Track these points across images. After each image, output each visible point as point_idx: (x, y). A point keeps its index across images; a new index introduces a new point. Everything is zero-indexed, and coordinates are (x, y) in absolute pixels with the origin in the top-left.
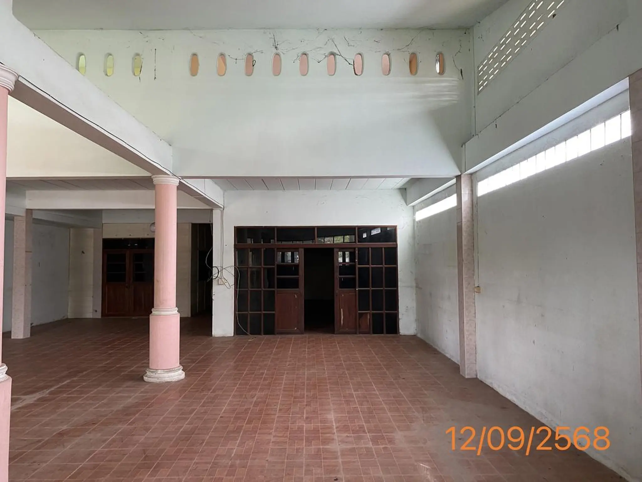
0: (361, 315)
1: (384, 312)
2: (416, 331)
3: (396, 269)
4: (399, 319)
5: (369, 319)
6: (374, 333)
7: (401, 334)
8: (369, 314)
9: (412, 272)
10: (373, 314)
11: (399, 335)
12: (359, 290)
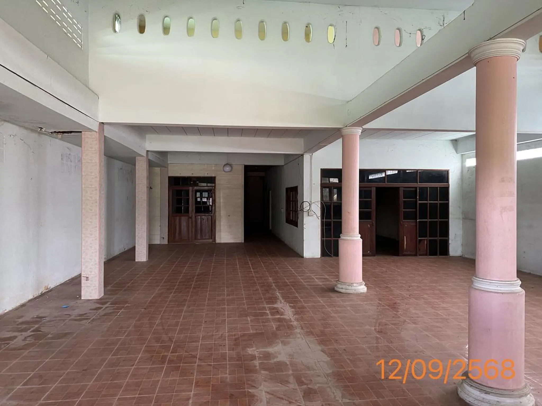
0: (420, 240)
1: (438, 238)
2: (461, 253)
3: (447, 205)
4: (449, 244)
5: (427, 244)
6: (430, 255)
7: (450, 255)
8: (426, 240)
9: (459, 207)
10: (430, 240)
11: (448, 256)
12: (419, 221)
